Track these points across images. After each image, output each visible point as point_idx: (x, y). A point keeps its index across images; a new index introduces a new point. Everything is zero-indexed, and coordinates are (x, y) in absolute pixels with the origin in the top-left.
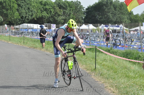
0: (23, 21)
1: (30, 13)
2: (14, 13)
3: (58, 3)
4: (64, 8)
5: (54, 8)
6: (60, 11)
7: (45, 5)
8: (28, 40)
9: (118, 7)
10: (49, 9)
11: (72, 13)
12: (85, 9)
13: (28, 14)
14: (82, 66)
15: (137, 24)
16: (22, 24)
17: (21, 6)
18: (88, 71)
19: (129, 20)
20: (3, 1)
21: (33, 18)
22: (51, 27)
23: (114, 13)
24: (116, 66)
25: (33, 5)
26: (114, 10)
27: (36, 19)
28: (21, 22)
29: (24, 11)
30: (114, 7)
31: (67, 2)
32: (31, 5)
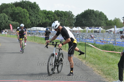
1: (38, 20)
2: (27, 20)
3: (56, 13)
4: (61, 16)
5: (54, 16)
6: (58, 18)
7: (48, 14)
8: (37, 38)
9: (98, 15)
10: (51, 17)
11: (66, 20)
12: (75, 16)
13: (36, 20)
14: (76, 56)
15: (111, 26)
16: (33, 27)
17: (31, 15)
18: (80, 60)
19: (105, 24)
20: (19, 12)
21: (40, 23)
23: (95, 19)
24: (99, 56)
25: (40, 14)
26: (95, 17)
27: (42, 24)
28: (32, 26)
29: (33, 18)
30: (95, 15)
31: (63, 12)
32: (38, 14)
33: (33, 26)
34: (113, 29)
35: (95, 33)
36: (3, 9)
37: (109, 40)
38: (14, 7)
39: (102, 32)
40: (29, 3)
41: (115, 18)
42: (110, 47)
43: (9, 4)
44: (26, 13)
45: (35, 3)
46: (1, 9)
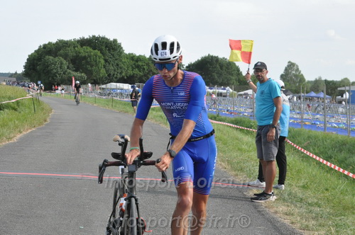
0: (110, 79)
1: (119, 71)
2: (100, 70)
5: (148, 65)
7: (137, 61)
8: (117, 103)
9: (225, 66)
10: (142, 65)
12: (185, 67)
13: (116, 71)
16: (110, 83)
17: (108, 62)
19: (237, 82)
20: (87, 55)
21: (123, 77)
23: (220, 72)
24: (225, 137)
25: (123, 60)
26: (220, 70)
27: (126, 78)
28: (108, 81)
29: (112, 68)
30: (220, 66)
32: (121, 61)
33: (111, 81)
34: (250, 92)
35: (220, 98)
36: (59, 50)
37: (242, 110)
38: (79, 46)
39: (231, 95)
40: (105, 41)
42: (244, 122)
43: (70, 41)
44: (100, 57)
45: (115, 41)
46: (56, 49)
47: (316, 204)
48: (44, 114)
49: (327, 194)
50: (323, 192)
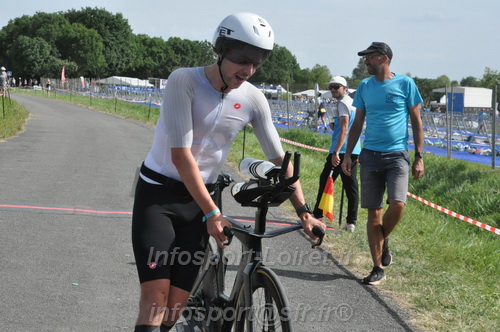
0: (112, 71)
1: (125, 59)
2: (97, 58)
3: (173, 44)
4: (183, 53)
5: (166, 51)
6: (177, 57)
7: (150, 46)
8: (122, 105)
10: (158, 52)
13: (121, 59)
17: (109, 46)
19: (293, 79)
20: (78, 36)
21: (130, 69)
22: (159, 84)
23: (268, 64)
25: (131, 45)
27: (134, 69)
28: (109, 73)
29: (114, 54)
31: (189, 42)
32: (127, 45)
33: (114, 74)
34: (310, 93)
36: (39, 26)
37: (299, 118)
38: (67, 22)
39: (285, 98)
40: (105, 16)
41: (317, 65)
42: (303, 136)
43: (55, 14)
44: (97, 40)
45: (119, 16)
46: (33, 26)
47: (407, 252)
48: (18, 119)
49: (421, 239)
50: (415, 237)
